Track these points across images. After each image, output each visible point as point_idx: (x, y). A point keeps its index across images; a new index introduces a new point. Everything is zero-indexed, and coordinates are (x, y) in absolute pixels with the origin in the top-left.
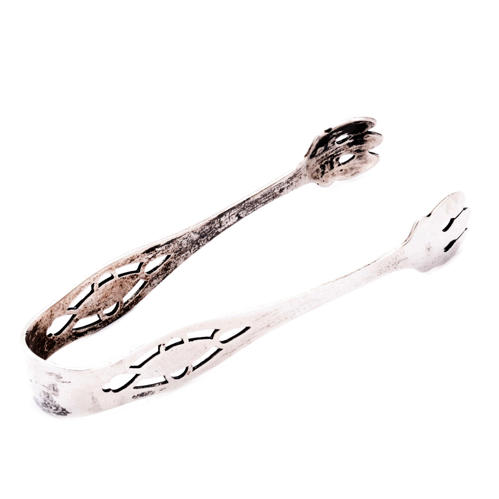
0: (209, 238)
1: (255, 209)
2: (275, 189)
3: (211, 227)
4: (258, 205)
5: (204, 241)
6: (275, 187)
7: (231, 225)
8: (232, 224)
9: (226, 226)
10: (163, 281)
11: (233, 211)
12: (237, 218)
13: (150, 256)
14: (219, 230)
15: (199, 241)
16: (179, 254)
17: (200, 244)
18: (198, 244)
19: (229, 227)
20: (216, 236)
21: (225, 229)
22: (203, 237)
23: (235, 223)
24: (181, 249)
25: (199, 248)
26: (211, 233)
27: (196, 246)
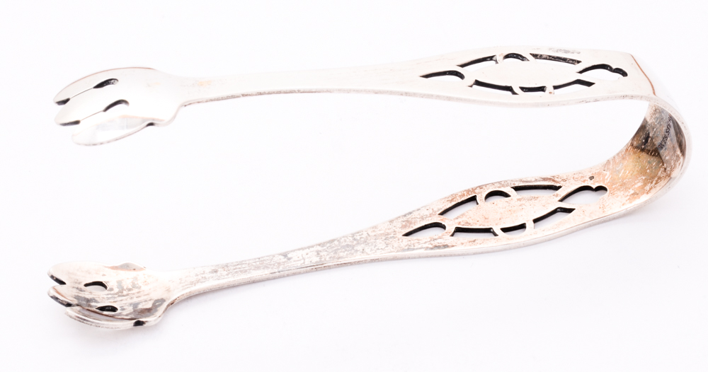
0: (336, 242)
1: (257, 260)
2: (227, 275)
3: (336, 253)
4: (254, 264)
5: (345, 241)
6: (226, 276)
7: (299, 249)
8: (298, 251)
9: (312, 249)
10: (411, 211)
11: (299, 265)
12: (289, 256)
13: (439, 241)
14: (319, 248)
15: (355, 242)
16: (388, 234)
17: (351, 239)
18: (355, 239)
19: (303, 249)
20: (324, 243)
21: (309, 247)
22: (348, 246)
23: (292, 251)
24: (385, 239)
25: (353, 235)
26: (333, 247)
27: (358, 238)
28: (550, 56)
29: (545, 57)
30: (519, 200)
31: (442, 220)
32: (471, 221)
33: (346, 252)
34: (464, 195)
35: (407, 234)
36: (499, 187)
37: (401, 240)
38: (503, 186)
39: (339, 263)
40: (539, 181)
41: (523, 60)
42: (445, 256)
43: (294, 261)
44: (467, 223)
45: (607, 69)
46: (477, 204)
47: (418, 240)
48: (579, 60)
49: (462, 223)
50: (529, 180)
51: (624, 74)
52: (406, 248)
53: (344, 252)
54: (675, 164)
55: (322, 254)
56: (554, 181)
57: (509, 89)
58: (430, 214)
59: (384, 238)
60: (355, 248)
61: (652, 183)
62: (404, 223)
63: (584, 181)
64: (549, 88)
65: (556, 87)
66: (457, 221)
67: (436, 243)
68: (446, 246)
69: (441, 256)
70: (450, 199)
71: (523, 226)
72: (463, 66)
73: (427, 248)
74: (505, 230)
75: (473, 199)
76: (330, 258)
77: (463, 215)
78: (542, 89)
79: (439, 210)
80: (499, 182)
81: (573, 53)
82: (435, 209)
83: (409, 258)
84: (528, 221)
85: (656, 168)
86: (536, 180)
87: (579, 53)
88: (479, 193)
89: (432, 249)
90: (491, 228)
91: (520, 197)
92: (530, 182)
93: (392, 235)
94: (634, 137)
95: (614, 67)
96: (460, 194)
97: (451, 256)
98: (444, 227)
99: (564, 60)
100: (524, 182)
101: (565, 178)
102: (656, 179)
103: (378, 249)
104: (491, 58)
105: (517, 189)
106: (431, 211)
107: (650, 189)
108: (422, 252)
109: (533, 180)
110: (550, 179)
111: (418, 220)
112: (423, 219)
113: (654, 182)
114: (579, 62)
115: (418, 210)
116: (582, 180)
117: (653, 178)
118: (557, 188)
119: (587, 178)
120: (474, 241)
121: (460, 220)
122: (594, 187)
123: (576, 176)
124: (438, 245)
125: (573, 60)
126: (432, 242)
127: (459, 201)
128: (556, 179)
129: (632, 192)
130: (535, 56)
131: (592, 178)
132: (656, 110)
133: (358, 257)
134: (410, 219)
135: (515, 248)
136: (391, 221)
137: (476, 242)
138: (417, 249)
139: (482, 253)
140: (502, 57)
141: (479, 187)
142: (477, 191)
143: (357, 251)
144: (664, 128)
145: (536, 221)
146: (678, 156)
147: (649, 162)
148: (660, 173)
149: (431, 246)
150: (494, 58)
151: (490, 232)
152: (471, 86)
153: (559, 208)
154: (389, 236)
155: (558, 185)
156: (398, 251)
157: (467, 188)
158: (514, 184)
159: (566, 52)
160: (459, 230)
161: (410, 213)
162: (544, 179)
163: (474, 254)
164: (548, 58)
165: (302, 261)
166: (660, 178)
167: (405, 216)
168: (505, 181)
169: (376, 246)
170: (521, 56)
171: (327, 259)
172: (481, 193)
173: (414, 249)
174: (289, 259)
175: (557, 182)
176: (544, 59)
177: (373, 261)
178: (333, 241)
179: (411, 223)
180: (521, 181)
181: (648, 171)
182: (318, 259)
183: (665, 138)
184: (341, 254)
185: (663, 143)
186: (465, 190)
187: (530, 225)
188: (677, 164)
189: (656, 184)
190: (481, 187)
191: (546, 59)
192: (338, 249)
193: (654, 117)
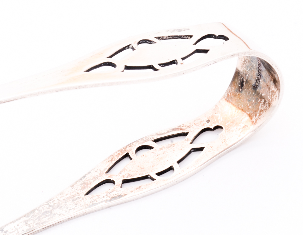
0: (37, 211)
5: (43, 209)
7: (11, 223)
9: (20, 221)
10: (84, 175)
12: (5, 229)
13: (114, 193)
14: (26, 219)
15: (51, 208)
16: (73, 197)
17: (47, 206)
18: (50, 206)
19: (13, 222)
20: (28, 214)
21: (17, 220)
22: (46, 212)
23: (5, 226)
24: (73, 201)
25: (47, 203)
26: (36, 216)
27: (52, 204)
28: (169, 36)
29: (165, 37)
30: (161, 149)
31: (110, 177)
32: (132, 173)
33: (47, 217)
34: (119, 154)
35: (87, 194)
36: (143, 143)
37: (85, 199)
38: (145, 141)
39: (44, 227)
40: (171, 131)
41: (151, 44)
42: (121, 204)
43: (10, 233)
44: (129, 175)
45: (212, 37)
46: (131, 159)
47: (98, 196)
48: (191, 35)
49: (126, 176)
50: (163, 132)
51: (226, 39)
52: (91, 204)
53: (45, 217)
54: (271, 98)
55: (29, 223)
56: (181, 129)
57: (151, 67)
58: (100, 174)
59: (71, 200)
60: (53, 212)
61: (256, 115)
62: (82, 186)
63: (204, 125)
64: (179, 61)
65: (183, 59)
66: (121, 175)
67: (112, 195)
68: (120, 196)
69: (118, 204)
70: (110, 159)
71: (171, 168)
72: (111, 57)
73: (106, 201)
74: (159, 174)
75: (127, 155)
76: (37, 224)
77: (124, 169)
78: (174, 62)
79: (105, 170)
80: (142, 139)
81: (184, 30)
82: (102, 170)
83: (95, 211)
84: (173, 164)
85: (256, 103)
86: (168, 132)
87: (189, 30)
88: (130, 150)
89: (110, 200)
90: (148, 175)
91: (161, 147)
92: (164, 133)
93: (77, 197)
94: (231, 84)
95: (217, 35)
96: (116, 154)
97: (125, 202)
98: (113, 182)
99: (180, 37)
100: (159, 134)
101: (188, 125)
102: (259, 112)
103: (70, 209)
104: (128, 47)
105: (156, 141)
106: (99, 172)
107: (256, 120)
108: (104, 204)
109: (166, 132)
110: (178, 128)
111: (92, 180)
112: (95, 179)
113: (258, 115)
114: (191, 36)
115: (89, 173)
116: (202, 124)
117: (256, 111)
118: (185, 134)
119: (205, 122)
120: (140, 187)
121: (123, 174)
122: (212, 127)
123: (196, 122)
124: (114, 196)
125: (186, 36)
126: (109, 195)
127: (117, 159)
128: (182, 128)
129: (242, 125)
130: (159, 38)
131: (208, 121)
132: (245, 61)
133: (57, 219)
134: (86, 182)
135: (170, 186)
136: (72, 186)
137: (141, 188)
138: (99, 203)
139: (148, 195)
140: (136, 44)
141: (128, 145)
142: (128, 149)
143: (55, 214)
144: (255, 73)
145: (179, 162)
146: (273, 92)
147: (249, 101)
148: (260, 107)
149: (109, 199)
150: (131, 46)
151: (148, 178)
152: (123, 71)
153: (192, 149)
154: (75, 198)
155: (186, 132)
156: (85, 208)
157: (119, 149)
158: (153, 138)
159: (180, 30)
160: (125, 181)
161: (84, 177)
162: (174, 130)
163: (142, 197)
164: (168, 38)
165: (16, 232)
166: (261, 111)
167: (81, 179)
168: (146, 137)
169: (67, 208)
170: (149, 40)
171: (35, 226)
172: (131, 150)
173: (97, 204)
174: (6, 232)
175: (184, 130)
176: (165, 39)
177: (69, 219)
178: (33, 211)
179: (87, 184)
180: (157, 134)
181: (250, 107)
182: (27, 227)
183: (258, 80)
184: (44, 220)
185: (257, 84)
186: (119, 151)
187: (176, 166)
188: (274, 97)
189: (259, 116)
190: (129, 145)
191: (166, 39)
192: (40, 216)
193: (244, 66)
